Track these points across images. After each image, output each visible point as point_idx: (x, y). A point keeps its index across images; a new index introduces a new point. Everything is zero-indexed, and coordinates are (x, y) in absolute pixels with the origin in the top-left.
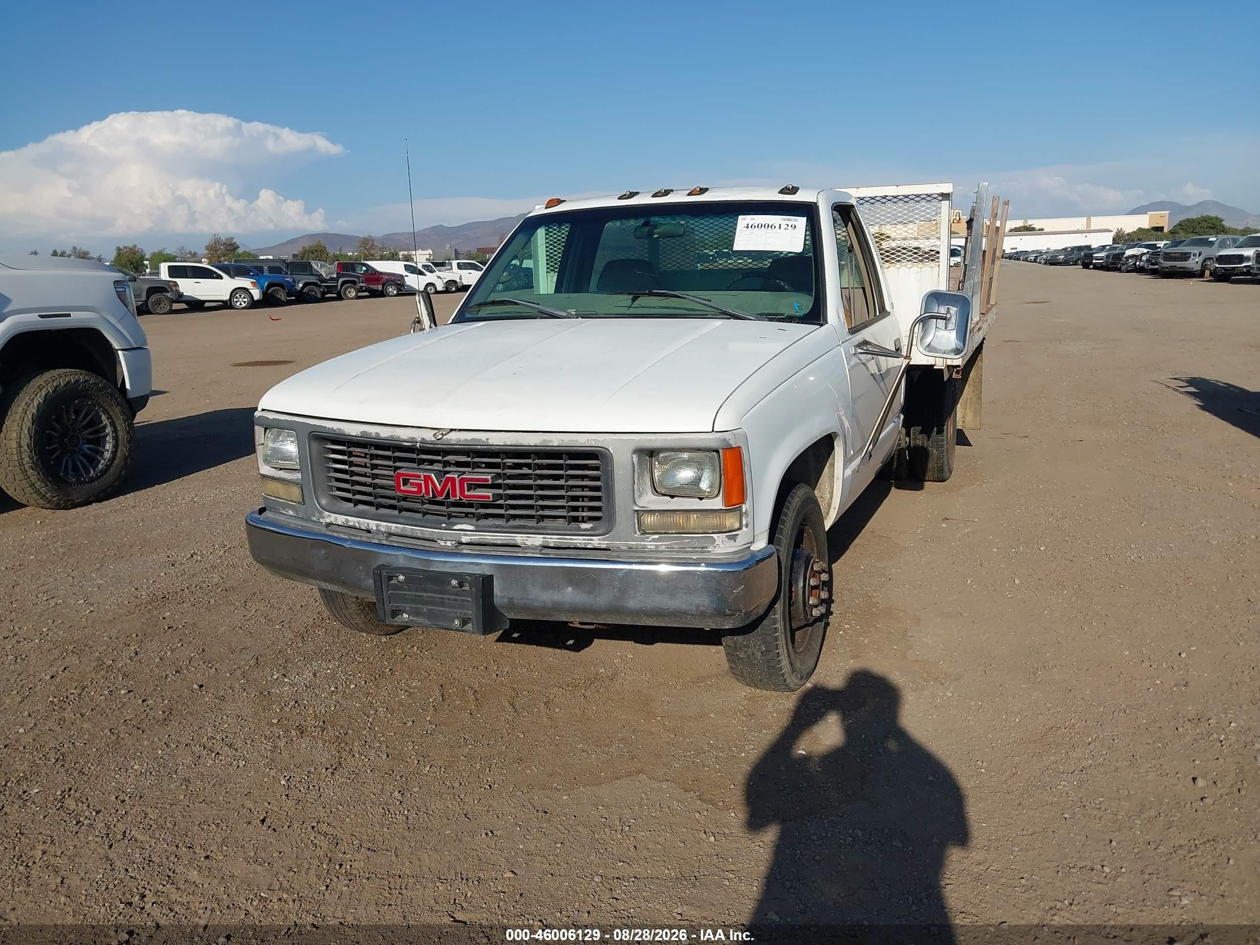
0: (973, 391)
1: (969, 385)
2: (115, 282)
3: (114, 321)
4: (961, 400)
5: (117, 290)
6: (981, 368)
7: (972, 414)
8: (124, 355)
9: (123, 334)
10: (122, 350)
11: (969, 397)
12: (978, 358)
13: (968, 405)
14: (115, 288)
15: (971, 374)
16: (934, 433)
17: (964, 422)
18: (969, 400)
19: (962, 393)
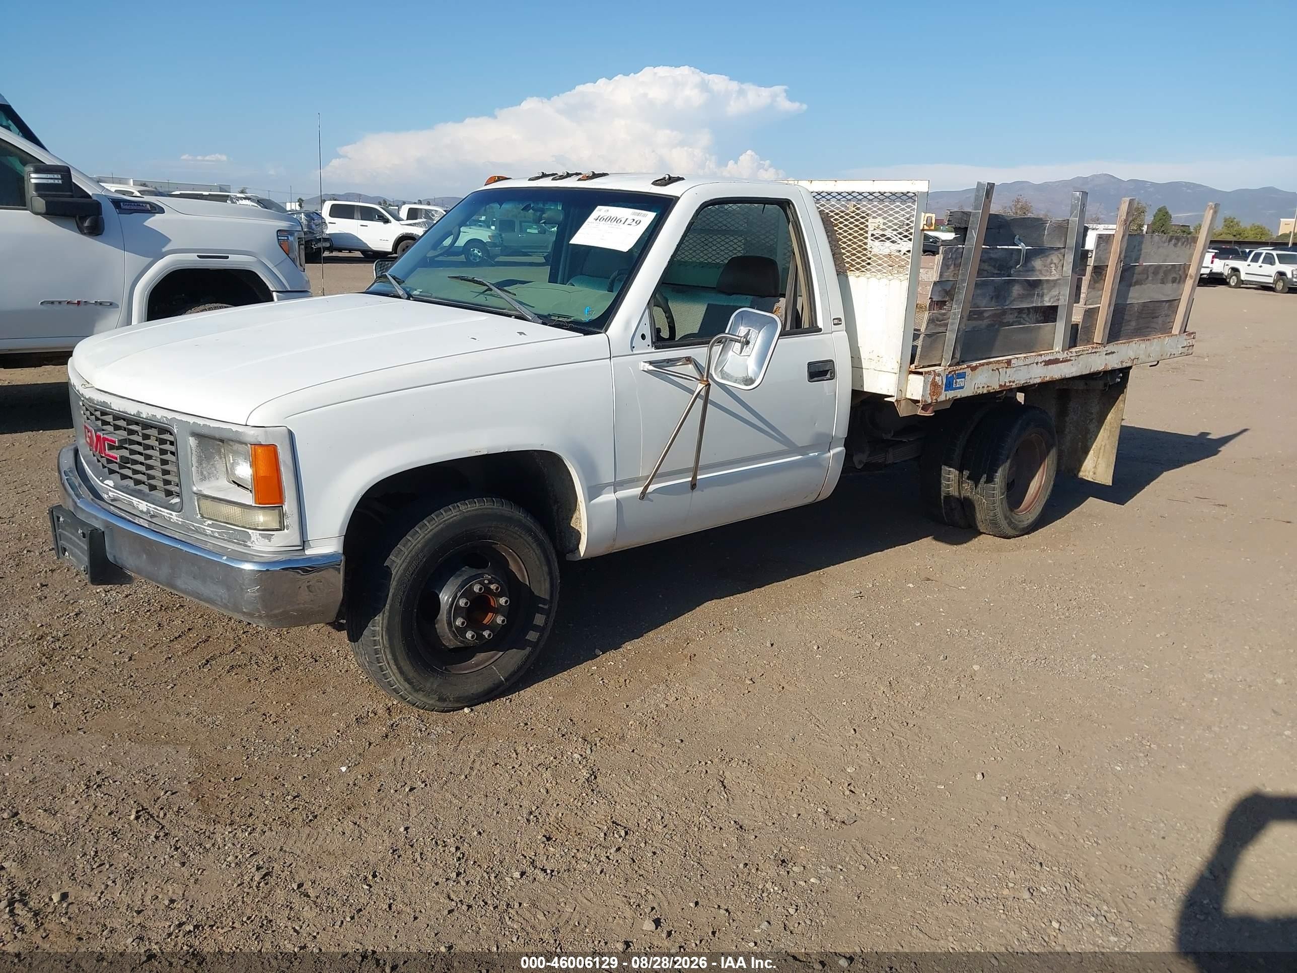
0: (1109, 437)
1: (1105, 429)
2: (278, 231)
3: (271, 266)
4: (1093, 447)
5: (279, 238)
6: (1122, 410)
7: (1104, 465)
8: (277, 296)
9: (280, 280)
10: (277, 292)
11: (1103, 444)
12: (1120, 398)
13: (1101, 454)
14: (278, 236)
15: (1109, 417)
16: (984, 479)
17: (1094, 473)
18: (1103, 448)
19: (1096, 438)
